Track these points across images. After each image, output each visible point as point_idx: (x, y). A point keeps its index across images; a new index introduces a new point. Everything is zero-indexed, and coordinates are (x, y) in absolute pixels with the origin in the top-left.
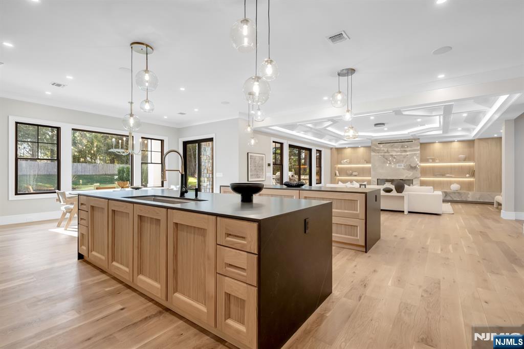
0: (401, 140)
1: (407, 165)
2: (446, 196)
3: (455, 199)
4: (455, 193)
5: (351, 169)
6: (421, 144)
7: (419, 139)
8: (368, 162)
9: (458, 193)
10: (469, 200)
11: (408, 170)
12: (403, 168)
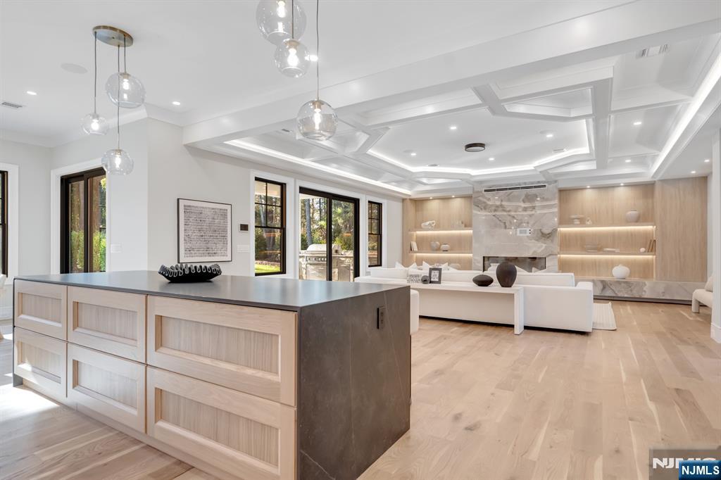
0: (525, 183)
1: (535, 230)
2: (604, 288)
3: (620, 294)
4: (619, 283)
5: (438, 238)
6: (561, 191)
7: (556, 181)
8: (467, 225)
9: (626, 282)
10: (646, 297)
11: (537, 240)
12: (528, 236)
